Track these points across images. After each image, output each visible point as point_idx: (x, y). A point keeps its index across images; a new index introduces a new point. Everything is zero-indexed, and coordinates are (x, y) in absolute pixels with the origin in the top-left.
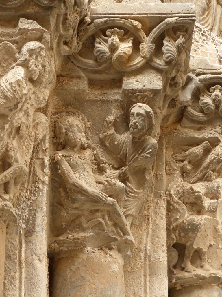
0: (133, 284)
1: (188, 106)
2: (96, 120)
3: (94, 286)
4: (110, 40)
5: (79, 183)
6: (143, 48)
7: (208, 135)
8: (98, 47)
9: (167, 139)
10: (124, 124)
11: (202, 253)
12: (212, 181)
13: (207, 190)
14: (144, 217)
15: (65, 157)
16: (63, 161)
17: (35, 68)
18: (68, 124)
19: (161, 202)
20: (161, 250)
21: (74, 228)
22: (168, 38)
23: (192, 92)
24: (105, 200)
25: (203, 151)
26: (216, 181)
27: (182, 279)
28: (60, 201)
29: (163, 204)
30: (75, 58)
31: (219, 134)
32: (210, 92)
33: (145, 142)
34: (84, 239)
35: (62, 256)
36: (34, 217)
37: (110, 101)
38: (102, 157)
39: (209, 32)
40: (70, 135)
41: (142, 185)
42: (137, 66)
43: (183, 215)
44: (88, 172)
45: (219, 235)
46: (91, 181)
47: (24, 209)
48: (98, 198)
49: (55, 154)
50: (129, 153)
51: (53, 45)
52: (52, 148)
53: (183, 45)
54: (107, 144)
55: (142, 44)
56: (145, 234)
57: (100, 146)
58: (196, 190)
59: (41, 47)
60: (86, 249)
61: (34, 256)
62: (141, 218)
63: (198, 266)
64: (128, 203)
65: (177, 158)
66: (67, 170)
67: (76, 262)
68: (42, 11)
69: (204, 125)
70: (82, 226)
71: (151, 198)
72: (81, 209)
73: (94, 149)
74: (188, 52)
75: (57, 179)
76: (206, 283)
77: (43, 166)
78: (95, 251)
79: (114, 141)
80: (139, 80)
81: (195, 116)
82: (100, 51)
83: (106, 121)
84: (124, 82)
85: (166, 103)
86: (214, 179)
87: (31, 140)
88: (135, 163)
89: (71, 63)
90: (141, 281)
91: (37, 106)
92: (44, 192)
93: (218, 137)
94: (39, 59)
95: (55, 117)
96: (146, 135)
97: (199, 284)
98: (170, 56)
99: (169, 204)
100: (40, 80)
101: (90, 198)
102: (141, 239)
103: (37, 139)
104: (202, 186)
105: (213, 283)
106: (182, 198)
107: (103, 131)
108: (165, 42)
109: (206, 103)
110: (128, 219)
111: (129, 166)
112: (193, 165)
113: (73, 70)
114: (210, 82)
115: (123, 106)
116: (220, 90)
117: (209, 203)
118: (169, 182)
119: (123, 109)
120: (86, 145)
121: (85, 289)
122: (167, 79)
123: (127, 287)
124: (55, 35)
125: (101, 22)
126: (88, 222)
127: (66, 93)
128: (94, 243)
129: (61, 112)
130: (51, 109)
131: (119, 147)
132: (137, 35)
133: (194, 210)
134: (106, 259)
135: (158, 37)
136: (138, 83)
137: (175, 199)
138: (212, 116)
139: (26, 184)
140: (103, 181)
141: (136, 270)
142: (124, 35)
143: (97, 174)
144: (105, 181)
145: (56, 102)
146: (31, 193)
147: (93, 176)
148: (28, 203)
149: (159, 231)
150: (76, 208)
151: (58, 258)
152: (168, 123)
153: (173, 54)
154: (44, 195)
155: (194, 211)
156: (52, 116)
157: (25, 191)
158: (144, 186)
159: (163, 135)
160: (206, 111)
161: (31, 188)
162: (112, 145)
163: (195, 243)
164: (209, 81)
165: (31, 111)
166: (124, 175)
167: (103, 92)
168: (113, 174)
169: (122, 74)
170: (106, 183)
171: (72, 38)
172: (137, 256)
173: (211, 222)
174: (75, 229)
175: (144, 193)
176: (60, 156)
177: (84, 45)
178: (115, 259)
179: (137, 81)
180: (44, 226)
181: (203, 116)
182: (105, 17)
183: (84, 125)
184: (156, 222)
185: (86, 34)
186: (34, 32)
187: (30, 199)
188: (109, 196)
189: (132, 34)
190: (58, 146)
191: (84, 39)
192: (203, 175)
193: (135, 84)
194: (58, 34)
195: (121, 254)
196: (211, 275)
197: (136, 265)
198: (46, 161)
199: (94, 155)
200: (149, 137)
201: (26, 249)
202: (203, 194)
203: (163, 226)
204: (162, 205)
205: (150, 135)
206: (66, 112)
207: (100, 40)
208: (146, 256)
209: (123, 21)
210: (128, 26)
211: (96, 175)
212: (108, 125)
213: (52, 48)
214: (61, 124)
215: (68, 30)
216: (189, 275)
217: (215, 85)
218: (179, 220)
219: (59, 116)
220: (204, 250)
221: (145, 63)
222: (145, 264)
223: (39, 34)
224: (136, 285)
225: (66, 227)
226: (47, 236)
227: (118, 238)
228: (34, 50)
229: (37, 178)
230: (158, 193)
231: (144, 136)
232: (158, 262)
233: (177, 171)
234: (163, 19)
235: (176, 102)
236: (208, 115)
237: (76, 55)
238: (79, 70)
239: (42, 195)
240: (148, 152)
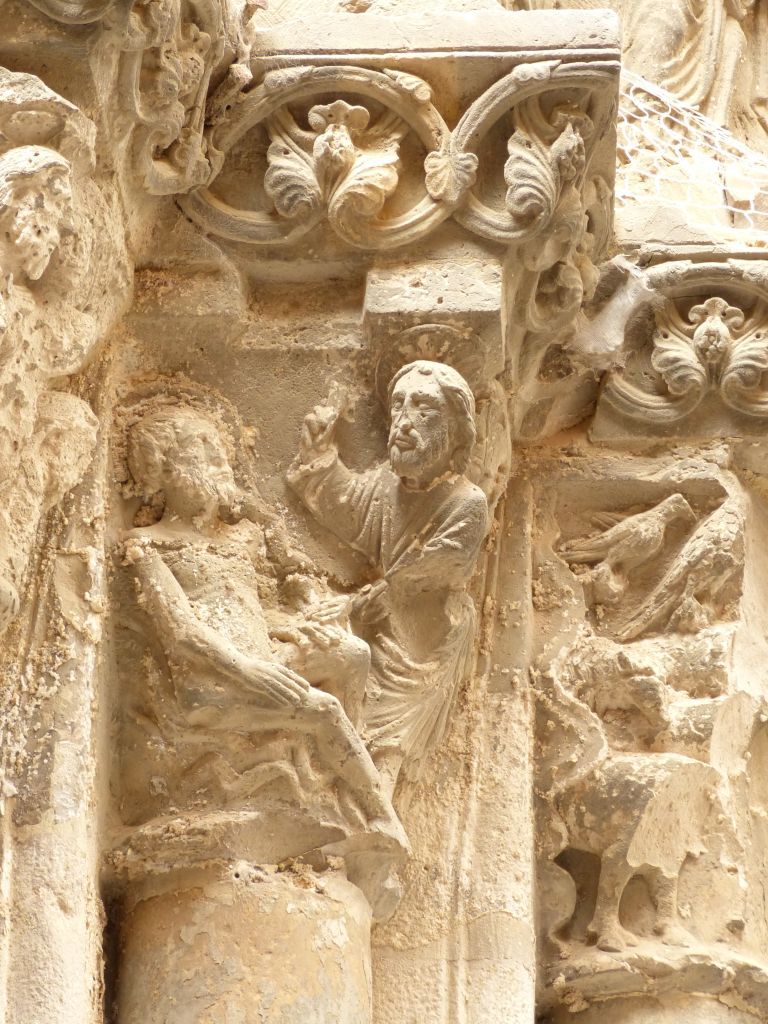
0: (408, 991)
1: (612, 371)
2: (274, 421)
3: (257, 997)
4: (320, 141)
5: (206, 639)
6: (435, 170)
7: (682, 471)
8: (280, 168)
9: (540, 487)
10: (374, 434)
11: (659, 885)
12: (696, 632)
13: (679, 664)
14: (453, 759)
15: (163, 548)
16: (154, 562)
17: (35, 239)
18: (173, 436)
19: (513, 706)
20: (511, 874)
21: (193, 795)
22: (522, 132)
23: (625, 323)
24: (298, 697)
25: (667, 528)
26: (710, 632)
27: (589, 974)
28: (146, 702)
29: (520, 716)
30: (198, 205)
31: (722, 467)
32: (691, 323)
33: (445, 497)
34: (225, 833)
35: (150, 893)
36: (47, 757)
37: (324, 355)
38: (293, 547)
39: (695, 114)
40: (180, 473)
41: (436, 647)
42: (416, 230)
43: (589, 750)
44: (241, 600)
45: (721, 823)
46: (250, 630)
47: (12, 731)
48: (275, 692)
49: (127, 539)
50: (388, 534)
51: (112, 160)
52: (118, 519)
53: (576, 157)
54: (312, 502)
55: (433, 157)
56: (456, 816)
57: (287, 511)
58: (638, 664)
59: (54, 164)
60: (233, 869)
61: (43, 890)
62: (442, 761)
63: (643, 931)
64: (385, 710)
65: (573, 553)
66: (167, 596)
67: (197, 914)
68: (60, 40)
69: (668, 439)
70: (218, 787)
71: (480, 694)
72: (216, 728)
73: (266, 522)
74: (602, 182)
75: (135, 626)
76: (674, 987)
77: (82, 580)
78: (267, 874)
79: (338, 494)
80: (423, 281)
81: (637, 407)
82: (285, 179)
83: (309, 424)
84: (369, 287)
85: (531, 361)
86: (703, 626)
87: (31, 490)
88: (410, 568)
89: (187, 224)
90: (439, 981)
91: (49, 371)
92: (82, 669)
93: (717, 481)
94: (49, 206)
95: (131, 409)
96: (448, 473)
97: (649, 991)
98: (531, 195)
99: (542, 713)
100: (61, 280)
101: (246, 692)
102: (441, 835)
103: (58, 485)
104: (659, 649)
105: (696, 990)
106: (590, 694)
107: (297, 458)
108: (513, 148)
109: (676, 360)
110: (387, 764)
111: (388, 581)
112: (629, 578)
113: (194, 245)
114: (690, 287)
115: (369, 373)
116: (724, 314)
117: (684, 710)
118: (543, 635)
119: (368, 383)
120: (237, 509)
121: (227, 1007)
122: (528, 276)
123: (388, 1003)
124: (119, 125)
125: (291, 80)
126: (240, 776)
127: (167, 328)
128: (261, 848)
129: (151, 394)
130: (114, 384)
131: (353, 513)
132: (414, 125)
133: (630, 734)
134: (303, 902)
135: (491, 131)
136: (419, 289)
137: (564, 697)
138: (696, 406)
139: (23, 643)
140: (295, 633)
141: (419, 942)
142: (371, 124)
143: (277, 607)
144: (300, 633)
145: (134, 361)
146: (39, 673)
147: (260, 613)
148: (27, 707)
149: (504, 807)
150: (198, 727)
151: (137, 898)
152: (544, 432)
153: (541, 187)
154: (85, 681)
155: (631, 740)
156: (119, 406)
157: (16, 666)
158: (440, 649)
159: (524, 474)
160: (675, 389)
161: (37, 657)
162: (328, 507)
163: (631, 850)
164: (685, 285)
165: (30, 390)
166: (373, 610)
167: (299, 324)
168: (330, 606)
169: (364, 258)
170: (305, 640)
171: (187, 135)
172: (426, 894)
173: (690, 775)
174: (196, 799)
175: (443, 673)
176: (143, 547)
177: (233, 160)
178: (337, 905)
179: (416, 285)
180: (84, 788)
181: (665, 404)
182: (305, 63)
183: (231, 438)
184: (495, 775)
185: (237, 120)
186: (33, 113)
187: (34, 694)
188: (316, 685)
189: (399, 120)
190: (140, 510)
191: (231, 137)
192: (664, 611)
193: (407, 294)
194: (129, 123)
195: (358, 886)
196: (689, 960)
197: (420, 925)
198: (93, 563)
199: (267, 543)
200: (456, 477)
201: (16, 866)
202: (661, 678)
203: (518, 791)
204: (517, 715)
205: (460, 471)
206: (170, 393)
207: (288, 144)
208: (456, 893)
209: (365, 75)
210: (383, 93)
211: (273, 612)
212: (314, 436)
213: (111, 169)
214: (149, 436)
215: (165, 107)
216: (612, 963)
217: (709, 297)
218: (579, 770)
219: (146, 407)
220: (667, 874)
221: (445, 221)
222: (453, 924)
223: (50, 120)
224: (419, 996)
225: (166, 793)
226: (96, 823)
227: (348, 832)
228: (31, 175)
229: (61, 621)
230: (505, 674)
231: (440, 477)
232: (500, 915)
233: (574, 600)
234: (503, 68)
235: (569, 357)
236: (681, 403)
237: (202, 197)
238: (215, 246)
239: (78, 682)
240: (452, 529)
